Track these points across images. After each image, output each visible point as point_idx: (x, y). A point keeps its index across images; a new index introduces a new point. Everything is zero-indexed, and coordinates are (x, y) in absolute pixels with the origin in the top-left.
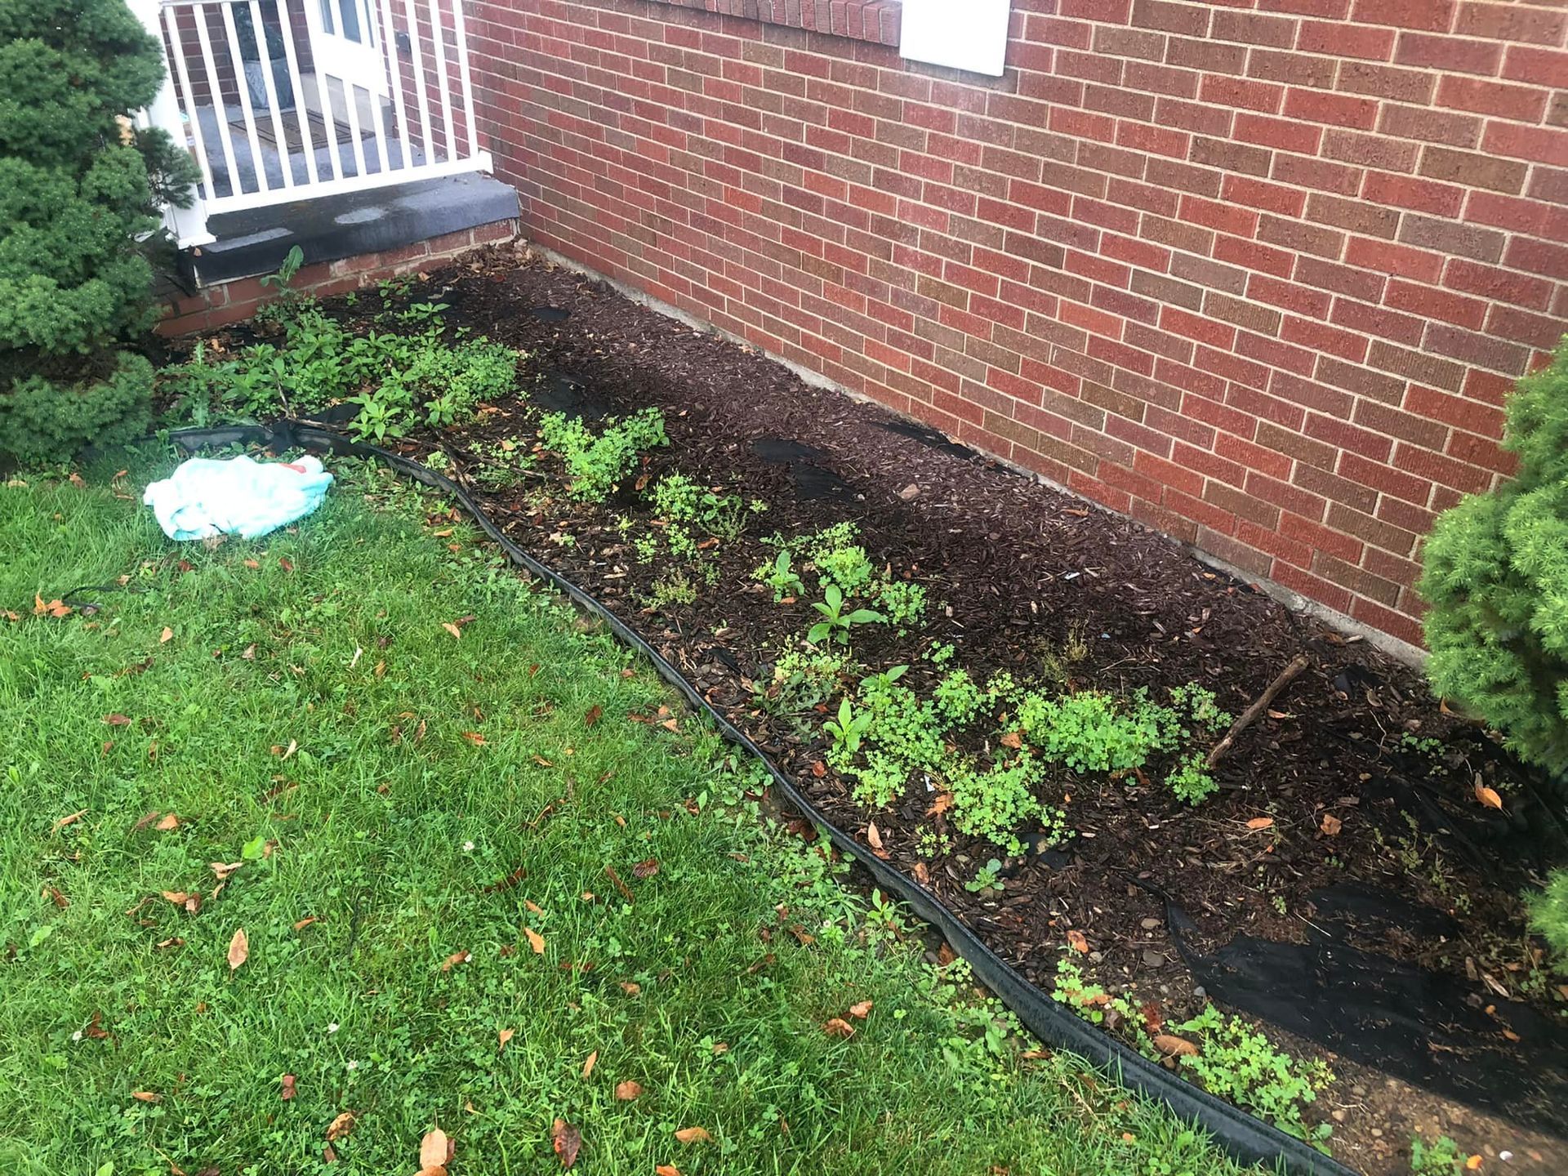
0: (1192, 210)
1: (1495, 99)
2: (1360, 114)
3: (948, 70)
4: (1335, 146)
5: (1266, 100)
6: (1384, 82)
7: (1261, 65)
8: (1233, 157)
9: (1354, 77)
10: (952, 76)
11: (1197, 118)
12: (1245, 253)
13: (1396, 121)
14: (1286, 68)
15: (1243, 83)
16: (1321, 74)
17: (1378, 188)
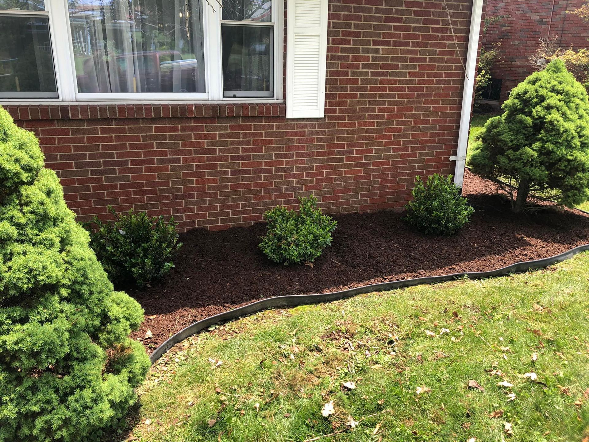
0: (378, 138)
1: (433, 102)
2: (411, 109)
3: (303, 119)
4: (407, 116)
5: (392, 110)
6: (414, 102)
7: (390, 103)
8: (387, 123)
9: (409, 102)
10: (304, 121)
11: (377, 117)
12: (391, 143)
13: (418, 109)
14: (395, 103)
15: (387, 107)
16: (402, 103)
17: (416, 123)
